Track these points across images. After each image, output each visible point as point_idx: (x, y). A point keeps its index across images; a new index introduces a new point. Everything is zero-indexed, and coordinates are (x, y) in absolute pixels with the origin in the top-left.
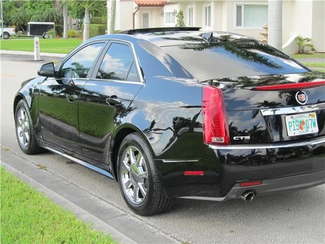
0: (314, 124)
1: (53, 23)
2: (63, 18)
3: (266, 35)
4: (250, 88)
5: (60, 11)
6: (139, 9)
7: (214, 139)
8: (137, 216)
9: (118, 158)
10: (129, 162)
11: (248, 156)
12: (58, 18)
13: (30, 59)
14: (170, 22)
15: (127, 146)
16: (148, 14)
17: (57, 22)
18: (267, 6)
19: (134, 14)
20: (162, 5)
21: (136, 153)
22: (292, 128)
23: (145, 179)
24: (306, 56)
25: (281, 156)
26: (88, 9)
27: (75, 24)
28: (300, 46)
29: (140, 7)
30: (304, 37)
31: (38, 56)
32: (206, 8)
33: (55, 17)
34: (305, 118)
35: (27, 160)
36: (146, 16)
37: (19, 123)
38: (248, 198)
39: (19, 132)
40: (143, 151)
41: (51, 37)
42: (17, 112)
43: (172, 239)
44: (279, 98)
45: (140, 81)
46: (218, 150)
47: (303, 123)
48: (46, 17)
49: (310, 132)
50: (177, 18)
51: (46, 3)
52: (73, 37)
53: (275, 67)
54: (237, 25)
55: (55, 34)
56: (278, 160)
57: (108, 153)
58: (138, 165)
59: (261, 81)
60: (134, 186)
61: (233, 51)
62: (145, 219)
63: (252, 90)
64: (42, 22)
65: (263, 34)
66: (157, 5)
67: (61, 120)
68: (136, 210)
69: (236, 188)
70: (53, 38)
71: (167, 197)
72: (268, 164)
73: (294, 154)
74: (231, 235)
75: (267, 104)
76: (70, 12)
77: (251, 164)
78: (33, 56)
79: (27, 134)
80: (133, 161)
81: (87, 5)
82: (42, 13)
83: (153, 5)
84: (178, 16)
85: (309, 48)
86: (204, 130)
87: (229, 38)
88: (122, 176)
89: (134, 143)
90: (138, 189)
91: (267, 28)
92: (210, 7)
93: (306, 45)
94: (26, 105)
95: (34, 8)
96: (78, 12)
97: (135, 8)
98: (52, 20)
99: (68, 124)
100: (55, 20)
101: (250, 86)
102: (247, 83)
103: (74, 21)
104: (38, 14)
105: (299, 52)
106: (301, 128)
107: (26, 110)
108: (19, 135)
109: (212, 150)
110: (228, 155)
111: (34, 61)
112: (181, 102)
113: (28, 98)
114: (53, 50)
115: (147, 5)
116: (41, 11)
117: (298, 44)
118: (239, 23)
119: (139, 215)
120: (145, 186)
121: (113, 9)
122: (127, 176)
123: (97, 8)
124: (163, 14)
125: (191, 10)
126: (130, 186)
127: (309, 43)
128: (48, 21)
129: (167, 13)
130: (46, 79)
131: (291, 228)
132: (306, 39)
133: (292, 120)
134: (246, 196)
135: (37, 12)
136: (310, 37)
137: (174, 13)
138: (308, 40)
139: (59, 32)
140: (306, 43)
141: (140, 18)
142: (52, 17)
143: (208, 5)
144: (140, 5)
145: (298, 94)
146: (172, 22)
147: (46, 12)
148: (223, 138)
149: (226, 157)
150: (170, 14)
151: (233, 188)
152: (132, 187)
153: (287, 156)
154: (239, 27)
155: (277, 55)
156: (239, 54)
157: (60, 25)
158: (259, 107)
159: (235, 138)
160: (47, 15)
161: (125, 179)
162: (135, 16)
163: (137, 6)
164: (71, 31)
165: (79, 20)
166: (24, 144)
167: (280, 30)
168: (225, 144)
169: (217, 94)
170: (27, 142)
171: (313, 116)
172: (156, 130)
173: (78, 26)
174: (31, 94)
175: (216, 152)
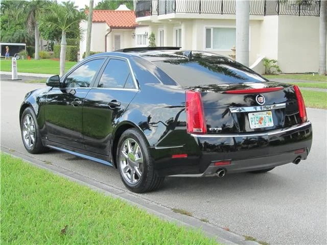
0: (270, 120)
1: (25, 44)
2: (34, 39)
3: (234, 57)
4: (222, 92)
5: (32, 33)
6: (111, 31)
7: (195, 130)
8: (134, 193)
9: (118, 149)
10: (127, 152)
11: (220, 145)
12: (29, 39)
13: (7, 79)
14: (141, 44)
15: (125, 138)
16: (119, 36)
17: (28, 44)
18: (235, 29)
19: (106, 36)
20: (134, 28)
21: (133, 144)
22: (253, 123)
23: (140, 163)
24: (273, 76)
25: (245, 146)
26: (65, 31)
27: (46, 46)
28: (266, 67)
29: (113, 30)
30: (270, 59)
31: (15, 76)
32: (177, 30)
33: (26, 38)
34: (264, 115)
35: (33, 158)
36: (117, 38)
37: (25, 127)
38: (221, 174)
39: (24, 135)
40: (139, 142)
41: (23, 58)
42: (23, 118)
43: (162, 207)
44: (244, 102)
45: (135, 88)
46: (198, 138)
47: (261, 119)
48: (17, 38)
49: (267, 126)
50: (149, 40)
51: (17, 25)
52: (44, 58)
53: (242, 79)
54: (207, 47)
55: (27, 55)
56: (243, 148)
57: (109, 145)
58: (134, 153)
59: (229, 88)
60: (131, 170)
61: (206, 66)
62: (140, 195)
63: (223, 93)
64: (13, 43)
65: (232, 56)
66: (128, 28)
67: (59, 125)
68: (132, 189)
69: (211, 166)
70: (25, 59)
71: (158, 176)
72: (235, 151)
73: (256, 144)
74: (208, 204)
75: (234, 105)
76: (42, 33)
77: (222, 152)
78: (11, 75)
79: (32, 136)
80: (130, 151)
81: (63, 27)
82: (13, 35)
83: (125, 28)
84: (150, 38)
85: (275, 69)
86: (188, 127)
87: (201, 55)
88: (121, 162)
89: (132, 136)
90: (134, 172)
91: (235, 50)
92: (180, 30)
93: (272, 66)
94: (32, 112)
95: (5, 29)
96: (50, 33)
97: (108, 30)
98: (23, 42)
99: (66, 128)
100: (26, 41)
101: (221, 91)
102: (217, 89)
103: (45, 42)
104: (9, 35)
105: (266, 73)
106: (261, 123)
107: (32, 116)
108: (24, 138)
109: (193, 137)
110: (206, 143)
111: (11, 80)
112: (164, 104)
113: (36, 106)
114: (28, 70)
115: (119, 28)
116: (12, 33)
117: (264, 65)
118: (208, 45)
119: (135, 192)
120: (140, 169)
121: (89, 31)
122: (125, 162)
123: (73, 29)
124: (135, 36)
125: (162, 33)
126: (128, 170)
127: (275, 64)
128: (19, 42)
129: (138, 36)
130: (51, 89)
131: (254, 199)
132: (272, 60)
133: (253, 117)
134: (219, 173)
135: (8, 33)
136: (276, 59)
137: (146, 35)
138: (274, 62)
139: (31, 53)
140: (272, 64)
141: (112, 39)
142: (23, 38)
143: (180, 28)
144: (112, 27)
145: (258, 97)
146: (144, 44)
147: (17, 33)
148: (202, 129)
149: (203, 145)
150: (141, 36)
151: (210, 166)
152: (129, 171)
153: (250, 146)
154: (208, 49)
155: (245, 70)
156: (210, 68)
157: (31, 46)
158: (228, 106)
159: (210, 129)
160: (18, 36)
161: (123, 165)
162: (107, 37)
163: (109, 28)
164: (42, 52)
165: (50, 42)
166: (30, 145)
167: (247, 51)
168: (202, 134)
169: (197, 98)
170: (32, 143)
171: (270, 114)
172: (152, 124)
173: (49, 47)
174: (38, 102)
175: (197, 140)
